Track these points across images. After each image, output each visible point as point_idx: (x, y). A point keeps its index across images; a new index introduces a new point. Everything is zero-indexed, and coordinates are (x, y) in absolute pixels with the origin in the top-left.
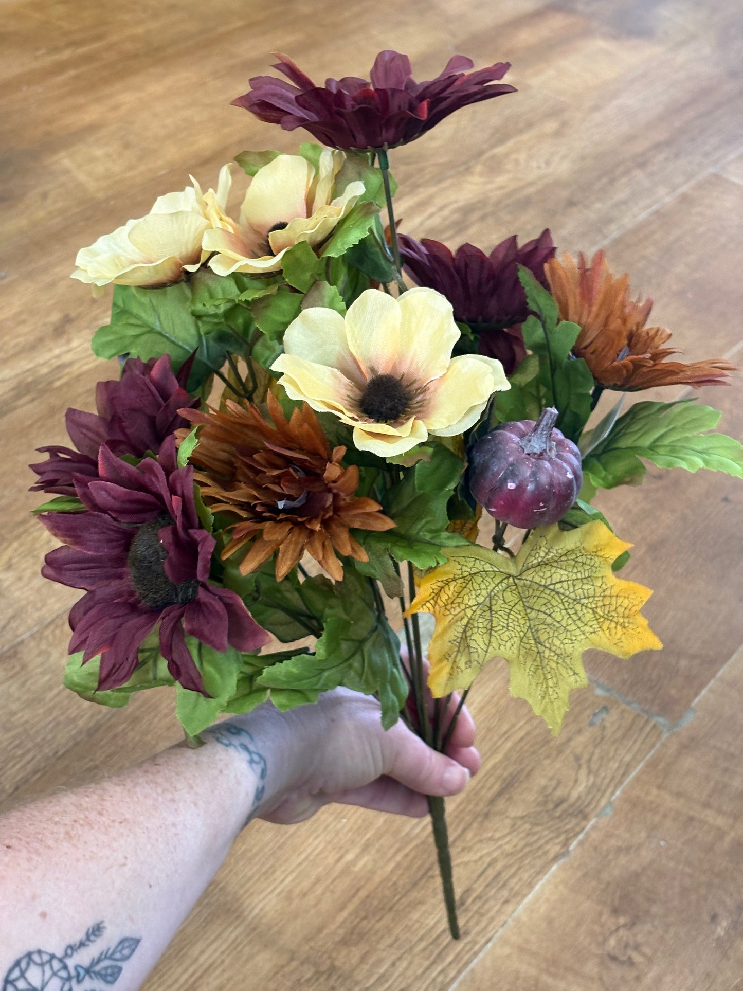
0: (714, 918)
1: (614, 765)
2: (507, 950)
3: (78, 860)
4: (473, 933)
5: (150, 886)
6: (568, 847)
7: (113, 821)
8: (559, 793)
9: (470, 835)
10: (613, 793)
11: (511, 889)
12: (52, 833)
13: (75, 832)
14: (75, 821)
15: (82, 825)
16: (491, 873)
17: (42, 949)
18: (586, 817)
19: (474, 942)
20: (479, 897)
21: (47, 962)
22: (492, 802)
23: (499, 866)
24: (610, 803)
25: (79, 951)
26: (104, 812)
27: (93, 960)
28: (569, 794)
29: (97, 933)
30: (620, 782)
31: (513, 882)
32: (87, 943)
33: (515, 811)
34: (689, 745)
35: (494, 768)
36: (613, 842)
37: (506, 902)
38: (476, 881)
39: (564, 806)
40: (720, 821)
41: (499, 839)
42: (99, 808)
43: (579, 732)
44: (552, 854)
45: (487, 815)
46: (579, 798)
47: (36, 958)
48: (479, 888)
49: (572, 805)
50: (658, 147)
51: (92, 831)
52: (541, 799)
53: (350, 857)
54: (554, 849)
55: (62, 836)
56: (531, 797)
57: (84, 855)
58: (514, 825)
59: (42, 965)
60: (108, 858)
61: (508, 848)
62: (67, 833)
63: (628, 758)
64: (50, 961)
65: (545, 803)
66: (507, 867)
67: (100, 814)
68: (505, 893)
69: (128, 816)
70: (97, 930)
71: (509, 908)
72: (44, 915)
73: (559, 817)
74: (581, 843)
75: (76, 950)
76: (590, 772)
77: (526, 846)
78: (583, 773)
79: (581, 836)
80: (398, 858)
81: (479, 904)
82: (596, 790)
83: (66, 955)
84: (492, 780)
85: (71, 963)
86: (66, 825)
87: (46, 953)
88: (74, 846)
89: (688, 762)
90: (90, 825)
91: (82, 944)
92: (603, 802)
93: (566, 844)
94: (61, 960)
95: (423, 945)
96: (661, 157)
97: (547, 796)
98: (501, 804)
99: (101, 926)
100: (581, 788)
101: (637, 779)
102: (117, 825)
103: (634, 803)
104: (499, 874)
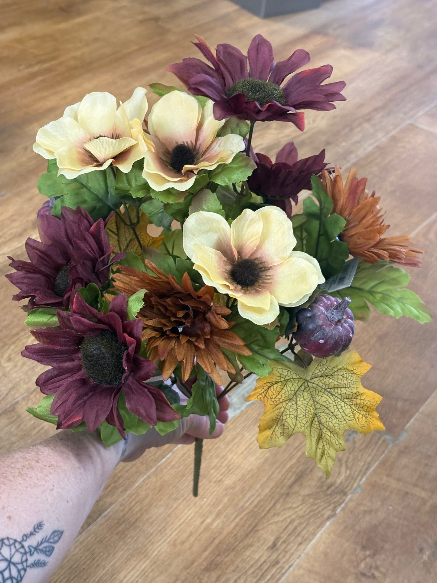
0: (421, 550)
1: (361, 464)
2: (301, 572)
3: (27, 487)
4: (281, 562)
5: (68, 502)
6: (336, 511)
7: (45, 466)
8: (329, 481)
9: (278, 506)
10: (361, 480)
11: (303, 537)
12: (11, 473)
13: (24, 472)
14: (24, 466)
15: (27, 468)
16: (291, 528)
17: (9, 537)
18: (345, 494)
19: (282, 568)
20: (284, 542)
21: (12, 544)
22: (291, 486)
23: (296, 523)
24: (359, 486)
25: (30, 538)
26: (40, 461)
27: (38, 543)
28: (335, 481)
29: (39, 527)
30: (365, 474)
31: (304, 533)
32: (34, 533)
33: (305, 492)
34: (405, 451)
35: (291, 467)
36: (362, 508)
37: (300, 544)
38: (282, 532)
39: (332, 488)
40: (424, 494)
41: (295, 508)
42: (36, 459)
44: (326, 516)
45: (288, 495)
46: (341, 483)
47: (6, 542)
48: (284, 537)
49: (337, 488)
50: (377, 110)
51: (34, 471)
52: (318, 484)
53: (209, 520)
54: (328, 513)
55: (17, 474)
56: (313, 483)
57: (30, 484)
58: (303, 500)
59: (10, 546)
60: (43, 485)
61: (301, 513)
62: (20, 472)
63: (369, 459)
64: (14, 543)
65: (321, 487)
66: (300, 524)
67: (37, 462)
68: (299, 539)
69: (53, 463)
70: (39, 526)
71: (302, 547)
72: (9, 518)
73: (330, 494)
74: (343, 509)
75: (28, 537)
76: (347, 468)
77: (311, 511)
78: (343, 468)
79: (343, 505)
80: (237, 520)
81: (284, 545)
82: (351, 478)
83: (23, 540)
84: (290, 474)
85: (26, 544)
86: (19, 468)
87: (12, 539)
88: (24, 479)
89: (404, 461)
90: (32, 468)
91: (32, 534)
92: (355, 485)
93: (334, 509)
94: (20, 543)
95: (252, 570)
96: (379, 115)
97: (322, 483)
98: (296, 488)
99: (42, 523)
100: (342, 477)
101: (375, 471)
102: (47, 467)
103: (373, 486)
104: (296, 528)
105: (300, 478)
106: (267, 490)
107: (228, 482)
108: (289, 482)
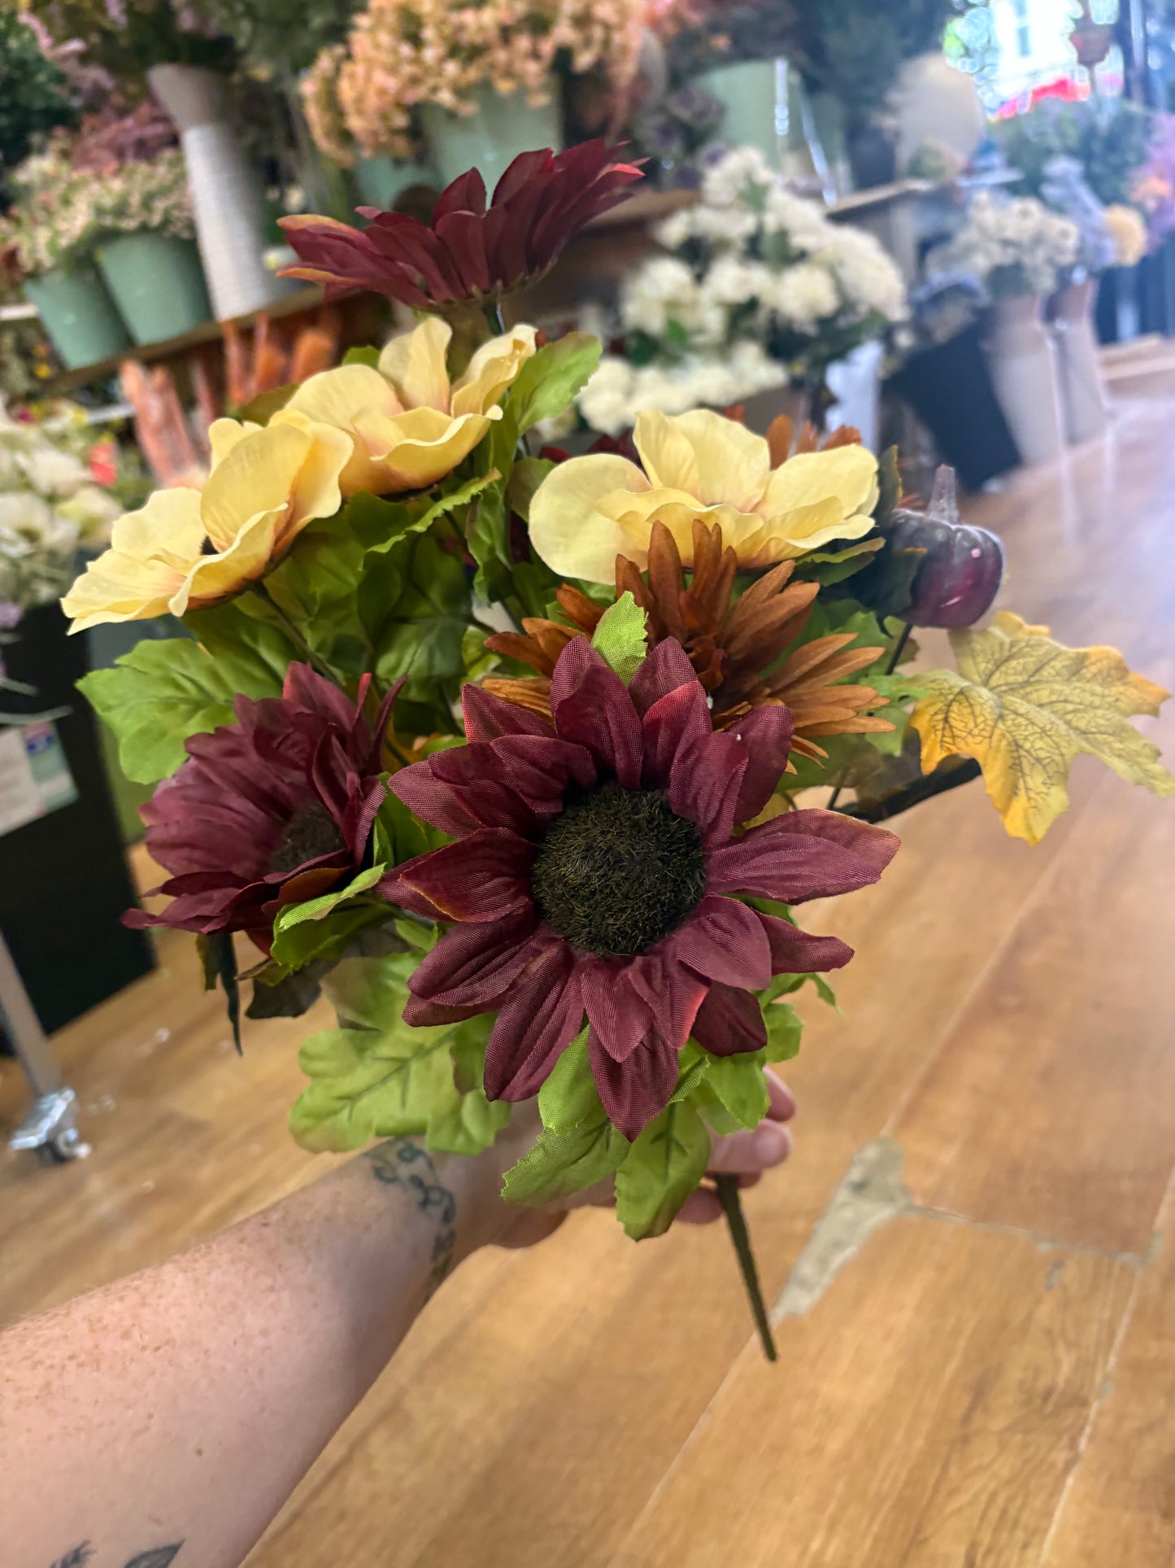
1: (1094, 1328)
6: (1078, 1447)
8: (1043, 1382)
9: (953, 1471)
10: (1106, 1362)
11: (1026, 1527)
16: (994, 1513)
18: (1084, 1403)
20: (988, 1552)
22: (966, 1419)
23: (1001, 1501)
24: (1106, 1377)
28: (1055, 1381)
30: (1110, 1345)
31: (1025, 1517)
33: (998, 1423)
36: (1130, 1425)
37: (1025, 1546)
38: (979, 1528)
39: (1054, 1397)
41: (988, 1466)
43: (1038, 1301)
44: (1060, 1465)
45: (965, 1440)
46: (1068, 1382)
48: (986, 1538)
49: (1063, 1394)
52: (1021, 1398)
53: (815, 1545)
54: (1061, 1456)
56: (1011, 1399)
58: (1001, 1442)
61: (1005, 1473)
63: (1107, 1314)
65: (1029, 1400)
66: (1010, 1500)
68: (1020, 1535)
71: (1031, 1552)
73: (1054, 1413)
74: (1091, 1439)
76: (1069, 1345)
77: (1024, 1463)
78: (1061, 1349)
79: (1088, 1430)
80: (875, 1528)
81: (991, 1559)
82: (1085, 1366)
84: (956, 1393)
92: (1099, 1378)
93: (1073, 1444)
97: (1028, 1392)
98: (978, 1420)
100: (1066, 1369)
101: (1129, 1337)
103: (1135, 1367)
104: (1004, 1512)
105: (980, 1392)
106: (919, 1442)
107: (834, 1445)
108: (959, 1411)
